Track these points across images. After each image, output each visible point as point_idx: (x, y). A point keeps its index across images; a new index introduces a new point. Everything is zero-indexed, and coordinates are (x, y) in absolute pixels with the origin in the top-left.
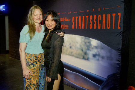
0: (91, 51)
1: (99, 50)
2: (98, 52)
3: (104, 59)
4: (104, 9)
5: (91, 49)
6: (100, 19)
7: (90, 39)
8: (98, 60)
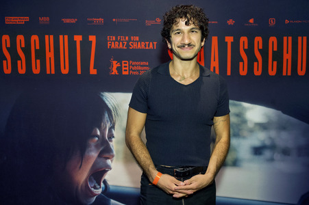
0: (244, 137)
1: (273, 133)
2: (270, 138)
3: (289, 155)
4: (287, 21)
5: (245, 133)
6: (275, 49)
7: (240, 105)
8: (272, 160)
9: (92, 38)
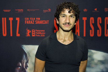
0: (93, 68)
1: (107, 66)
2: (106, 68)
5: (93, 65)
9: (18, 19)
